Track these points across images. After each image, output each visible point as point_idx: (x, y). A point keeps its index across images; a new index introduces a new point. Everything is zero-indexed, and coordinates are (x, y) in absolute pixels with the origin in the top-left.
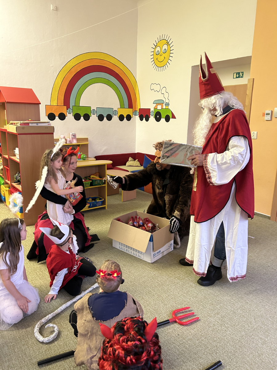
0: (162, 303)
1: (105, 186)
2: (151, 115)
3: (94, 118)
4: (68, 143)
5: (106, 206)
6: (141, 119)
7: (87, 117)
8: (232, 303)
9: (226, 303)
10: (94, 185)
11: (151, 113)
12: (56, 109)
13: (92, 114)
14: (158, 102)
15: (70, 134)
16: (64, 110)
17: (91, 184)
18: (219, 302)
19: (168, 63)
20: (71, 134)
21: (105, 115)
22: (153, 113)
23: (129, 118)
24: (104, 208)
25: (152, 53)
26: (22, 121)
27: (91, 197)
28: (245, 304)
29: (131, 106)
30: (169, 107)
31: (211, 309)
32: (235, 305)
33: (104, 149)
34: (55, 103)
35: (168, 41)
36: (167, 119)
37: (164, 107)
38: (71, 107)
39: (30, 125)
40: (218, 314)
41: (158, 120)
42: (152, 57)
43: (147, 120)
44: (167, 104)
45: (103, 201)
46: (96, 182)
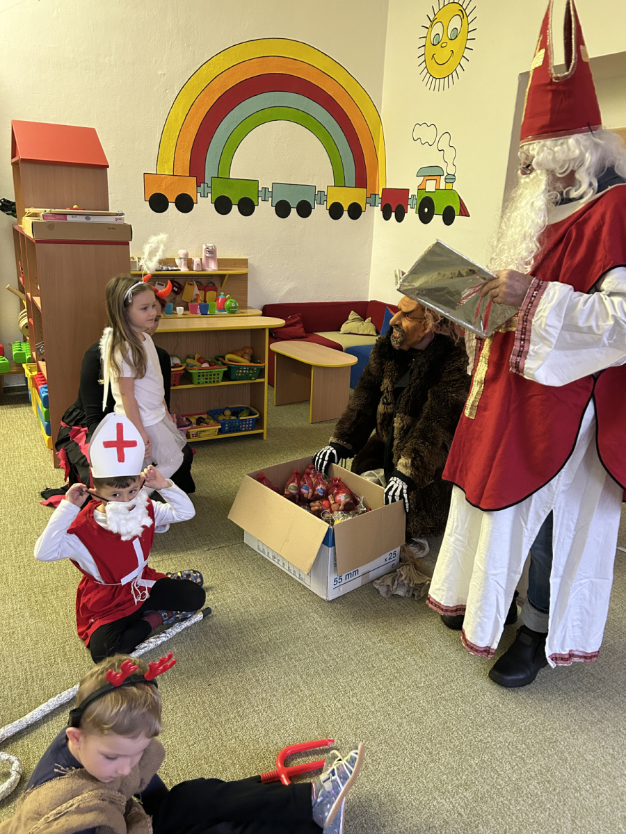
0: (318, 727)
1: (264, 382)
2: (409, 206)
3: (265, 209)
4: (194, 269)
5: (264, 431)
6: (387, 217)
7: (247, 207)
8: (520, 754)
9: (500, 752)
10: (233, 378)
11: (410, 202)
12: (171, 185)
13: (260, 198)
14: (429, 173)
15: (202, 248)
16: (189, 187)
17: (227, 376)
18: (481, 746)
19: (459, 68)
20: (204, 247)
21: (294, 204)
22: (415, 202)
23: (355, 211)
24: (260, 436)
25: (423, 42)
26: (49, 210)
27: (230, 407)
28: (559, 763)
29: (361, 182)
30: (455, 187)
31: (453, 768)
32: (526, 764)
33: (287, 288)
34: (167, 170)
35: (464, 7)
36: (448, 218)
37: (442, 186)
38: (208, 180)
39: (69, 218)
40: (467, 786)
41: (425, 218)
42: (422, 51)
43: (400, 218)
44: (451, 178)
45: (256, 419)
46: (239, 373)
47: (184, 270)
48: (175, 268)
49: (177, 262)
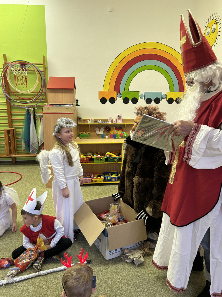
1: (121, 163)
3: (142, 101)
4: (114, 123)
7: (135, 101)
10: (109, 161)
12: (108, 94)
13: (140, 98)
16: (114, 95)
17: (106, 160)
19: (215, 43)
20: (117, 115)
21: (153, 99)
26: (48, 103)
29: (181, 89)
34: (107, 90)
35: (217, 20)
38: (121, 92)
39: (54, 106)
46: (111, 159)
47: (110, 123)
48: (108, 122)
49: (108, 120)
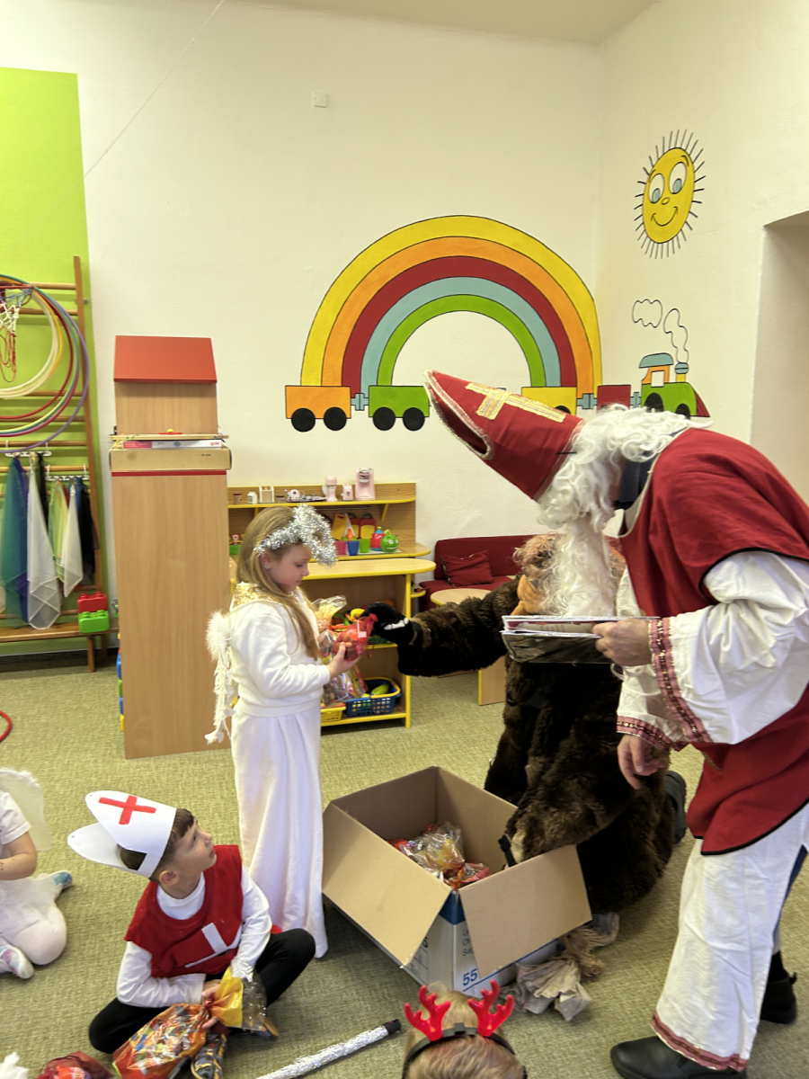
4: (344, 499)
5: (407, 715)
7: (414, 420)
11: (632, 401)
12: (319, 397)
14: (656, 362)
15: (352, 472)
16: (341, 399)
19: (685, 228)
20: (356, 471)
22: (638, 401)
24: (400, 722)
25: (639, 201)
26: (131, 436)
29: (568, 378)
30: (689, 378)
33: (468, 518)
34: (315, 381)
35: (688, 151)
37: (672, 379)
38: (364, 389)
39: (155, 445)
42: (639, 211)
44: (683, 368)
45: (396, 698)
47: (332, 500)
48: (321, 498)
49: (325, 490)
